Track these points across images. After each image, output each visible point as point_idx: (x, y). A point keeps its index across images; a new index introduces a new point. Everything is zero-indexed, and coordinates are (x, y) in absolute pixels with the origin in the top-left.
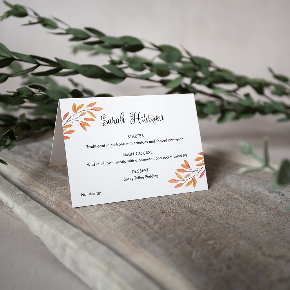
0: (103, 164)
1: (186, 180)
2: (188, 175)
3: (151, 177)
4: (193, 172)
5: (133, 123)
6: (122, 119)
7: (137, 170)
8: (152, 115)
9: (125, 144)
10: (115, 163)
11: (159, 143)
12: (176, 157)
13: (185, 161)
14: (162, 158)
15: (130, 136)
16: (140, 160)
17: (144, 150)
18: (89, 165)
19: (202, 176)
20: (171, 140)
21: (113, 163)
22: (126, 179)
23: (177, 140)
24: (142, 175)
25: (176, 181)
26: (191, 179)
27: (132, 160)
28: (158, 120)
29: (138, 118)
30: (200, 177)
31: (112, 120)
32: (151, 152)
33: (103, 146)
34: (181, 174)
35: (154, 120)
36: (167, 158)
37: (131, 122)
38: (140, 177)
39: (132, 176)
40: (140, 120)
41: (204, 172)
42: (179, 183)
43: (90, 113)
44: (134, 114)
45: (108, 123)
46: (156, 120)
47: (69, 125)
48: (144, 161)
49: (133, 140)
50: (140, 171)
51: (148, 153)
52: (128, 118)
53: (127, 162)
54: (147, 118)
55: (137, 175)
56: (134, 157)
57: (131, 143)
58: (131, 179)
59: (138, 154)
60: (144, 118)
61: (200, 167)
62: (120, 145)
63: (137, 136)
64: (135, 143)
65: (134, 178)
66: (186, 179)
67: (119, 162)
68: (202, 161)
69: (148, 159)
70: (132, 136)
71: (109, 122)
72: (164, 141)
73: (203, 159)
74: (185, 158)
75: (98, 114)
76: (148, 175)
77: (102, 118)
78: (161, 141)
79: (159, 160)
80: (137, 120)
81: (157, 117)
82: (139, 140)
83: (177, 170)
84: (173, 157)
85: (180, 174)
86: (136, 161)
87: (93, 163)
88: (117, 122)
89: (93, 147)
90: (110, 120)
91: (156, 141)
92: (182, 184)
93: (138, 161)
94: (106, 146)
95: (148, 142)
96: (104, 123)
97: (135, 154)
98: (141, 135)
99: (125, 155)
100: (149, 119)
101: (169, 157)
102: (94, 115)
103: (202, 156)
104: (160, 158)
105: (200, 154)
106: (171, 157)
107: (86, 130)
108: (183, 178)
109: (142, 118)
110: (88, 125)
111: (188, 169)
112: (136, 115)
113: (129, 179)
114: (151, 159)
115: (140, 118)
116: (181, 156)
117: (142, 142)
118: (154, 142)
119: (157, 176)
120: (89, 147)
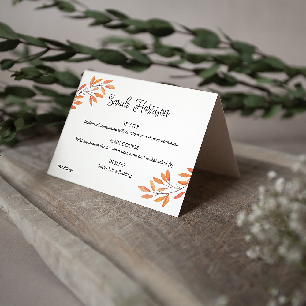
0: (89, 143)
1: (158, 194)
2: (164, 189)
3: (125, 174)
4: (171, 188)
5: (135, 110)
6: (127, 103)
7: (114, 162)
8: (158, 107)
9: (118, 130)
10: (99, 146)
11: (150, 140)
12: (160, 162)
13: (168, 171)
14: (145, 158)
15: (125, 123)
16: (123, 152)
17: (131, 143)
18: (77, 139)
19: (178, 196)
20: (164, 142)
22: (100, 166)
23: (171, 143)
24: (117, 168)
25: (147, 190)
26: (163, 196)
27: (115, 149)
28: (161, 114)
29: (143, 107)
30: (176, 198)
31: (117, 102)
32: (137, 148)
33: (98, 125)
34: (155, 183)
35: (157, 113)
36: (151, 160)
38: (114, 170)
39: (108, 165)
40: (143, 109)
41: (182, 193)
42: (149, 193)
43: (103, 89)
44: (140, 101)
45: (113, 103)
46: (159, 114)
47: (81, 96)
48: (125, 155)
49: (127, 128)
50: (117, 164)
51: (134, 147)
52: (133, 104)
53: (110, 149)
54: (152, 109)
55: (112, 166)
56: (119, 147)
57: (123, 131)
58: (105, 168)
59: (124, 144)
60: (148, 108)
61: (182, 186)
62: (113, 129)
63: (133, 125)
64: (127, 132)
65: (108, 169)
66: (158, 192)
67: (103, 147)
68: (187, 179)
69: (130, 154)
70: (127, 124)
72: (157, 140)
73: (190, 178)
74: (170, 169)
75: (108, 92)
76: (122, 172)
77: (111, 97)
78: (153, 139)
79: (141, 159)
80: (140, 109)
81: (162, 110)
82: (132, 130)
83: (154, 178)
84: (157, 161)
86: (119, 151)
87: (81, 139)
88: (122, 105)
89: (89, 123)
90: (116, 101)
91: (147, 137)
92: (151, 196)
93: (120, 152)
94: (100, 126)
95: (140, 136)
96: (110, 103)
97: (121, 144)
98: (137, 126)
99: (112, 141)
100: (153, 111)
101: (153, 160)
102: (105, 93)
103: (191, 174)
104: (143, 158)
105: (189, 169)
106: (154, 161)
107: (91, 105)
108: (156, 190)
109: (146, 108)
110: (95, 101)
111: (167, 182)
112: (143, 103)
113: (103, 168)
114: (134, 155)
115: (144, 107)
116: (166, 164)
117: (134, 134)
118: (145, 137)
119: (131, 176)
120: (86, 122)
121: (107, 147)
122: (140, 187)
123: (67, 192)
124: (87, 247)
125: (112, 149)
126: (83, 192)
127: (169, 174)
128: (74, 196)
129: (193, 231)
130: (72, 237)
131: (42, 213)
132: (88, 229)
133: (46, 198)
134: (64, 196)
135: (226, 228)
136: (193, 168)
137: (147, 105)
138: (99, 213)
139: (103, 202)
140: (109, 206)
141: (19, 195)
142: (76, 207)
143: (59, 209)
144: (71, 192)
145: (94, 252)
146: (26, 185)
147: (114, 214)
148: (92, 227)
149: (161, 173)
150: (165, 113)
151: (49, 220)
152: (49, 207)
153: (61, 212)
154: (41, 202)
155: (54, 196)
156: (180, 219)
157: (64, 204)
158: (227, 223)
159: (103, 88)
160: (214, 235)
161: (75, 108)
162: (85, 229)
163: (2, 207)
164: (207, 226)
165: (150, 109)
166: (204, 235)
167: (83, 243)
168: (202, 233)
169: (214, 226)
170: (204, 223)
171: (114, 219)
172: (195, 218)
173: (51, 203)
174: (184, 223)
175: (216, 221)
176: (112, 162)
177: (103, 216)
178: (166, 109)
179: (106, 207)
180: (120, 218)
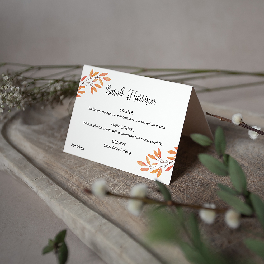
0: (94, 126)
1: (153, 167)
2: (157, 163)
3: (125, 151)
4: (162, 162)
5: (128, 99)
6: (121, 93)
7: (116, 141)
8: (146, 97)
9: (116, 116)
10: (103, 128)
11: (143, 124)
12: (152, 142)
13: (158, 149)
14: (140, 138)
15: (122, 110)
16: (122, 134)
17: (128, 126)
18: (85, 123)
19: (168, 169)
20: (154, 125)
21: (102, 128)
22: (105, 145)
23: (159, 126)
24: (119, 147)
25: (144, 164)
26: (157, 168)
27: (116, 132)
29: (134, 96)
30: (167, 170)
31: (114, 91)
32: (133, 130)
33: (100, 111)
35: (146, 102)
36: (145, 140)
37: (127, 98)
38: (117, 148)
39: (111, 145)
40: (135, 98)
41: (171, 167)
42: (146, 167)
43: (101, 81)
44: (132, 91)
46: (148, 102)
47: (83, 86)
48: (124, 136)
49: (123, 114)
50: (118, 143)
51: (131, 130)
52: (126, 93)
53: (112, 131)
54: (142, 98)
55: (115, 145)
56: (119, 130)
57: (120, 116)
58: (110, 147)
59: (122, 127)
60: (139, 97)
61: (170, 161)
62: (112, 114)
63: (128, 111)
64: (124, 117)
65: (112, 147)
66: (153, 166)
67: (106, 129)
68: (174, 156)
69: (128, 135)
71: (111, 93)
72: (148, 124)
73: (176, 154)
74: (160, 147)
75: (106, 83)
76: (123, 149)
77: (108, 88)
78: (145, 123)
79: (137, 139)
80: (132, 98)
81: (150, 99)
82: (127, 115)
83: (148, 154)
84: (150, 141)
85: (150, 159)
86: (119, 133)
87: (88, 123)
88: (117, 94)
89: (93, 109)
90: (112, 91)
91: (140, 122)
92: (148, 169)
93: (120, 133)
94: (102, 112)
95: (134, 120)
96: (107, 92)
97: (120, 127)
98: (131, 112)
99: (112, 125)
100: (143, 100)
101: (146, 140)
102: (103, 84)
103: (176, 151)
104: (139, 138)
105: (175, 148)
106: (148, 141)
107: (93, 94)
108: (151, 164)
109: (137, 97)
110: (96, 90)
111: (159, 157)
112: (134, 93)
113: (108, 147)
114: (131, 136)
115: (136, 96)
116: (156, 143)
117: (129, 119)
118: (139, 121)
119: (130, 153)
120: (90, 108)
121: (109, 130)
122: (138, 162)
123: (81, 169)
124: (105, 221)
125: (113, 131)
126: (94, 168)
127: (160, 152)
128: (87, 173)
129: (183, 197)
130: (92, 212)
131: (65, 192)
132: (103, 203)
133: (66, 176)
134: (79, 174)
135: (207, 191)
136: (178, 147)
137: (138, 94)
138: (109, 187)
139: (111, 177)
140: (116, 180)
141: (44, 176)
142: (90, 184)
143: (78, 186)
144: (84, 169)
145: (110, 225)
146: (47, 164)
147: (121, 187)
148: (106, 201)
149: (154, 151)
150: (153, 102)
151: (72, 199)
152: (69, 184)
153: (79, 188)
154: (62, 179)
155: (72, 174)
156: (172, 186)
157: (81, 182)
158: (208, 186)
159: (100, 79)
160: (199, 198)
161: (79, 96)
162: (100, 203)
163: (32, 188)
164: (193, 191)
165: (140, 98)
166: (192, 200)
167: (101, 218)
168: (189, 198)
169: (198, 190)
170: (191, 188)
171: (122, 192)
172: (183, 185)
173: (70, 180)
174: (176, 190)
175: (199, 185)
176: (114, 142)
177: (113, 190)
178: (153, 99)
179: (114, 181)
180: (126, 190)
